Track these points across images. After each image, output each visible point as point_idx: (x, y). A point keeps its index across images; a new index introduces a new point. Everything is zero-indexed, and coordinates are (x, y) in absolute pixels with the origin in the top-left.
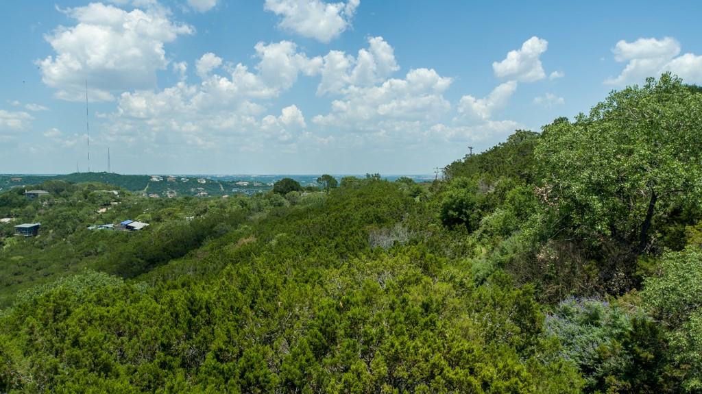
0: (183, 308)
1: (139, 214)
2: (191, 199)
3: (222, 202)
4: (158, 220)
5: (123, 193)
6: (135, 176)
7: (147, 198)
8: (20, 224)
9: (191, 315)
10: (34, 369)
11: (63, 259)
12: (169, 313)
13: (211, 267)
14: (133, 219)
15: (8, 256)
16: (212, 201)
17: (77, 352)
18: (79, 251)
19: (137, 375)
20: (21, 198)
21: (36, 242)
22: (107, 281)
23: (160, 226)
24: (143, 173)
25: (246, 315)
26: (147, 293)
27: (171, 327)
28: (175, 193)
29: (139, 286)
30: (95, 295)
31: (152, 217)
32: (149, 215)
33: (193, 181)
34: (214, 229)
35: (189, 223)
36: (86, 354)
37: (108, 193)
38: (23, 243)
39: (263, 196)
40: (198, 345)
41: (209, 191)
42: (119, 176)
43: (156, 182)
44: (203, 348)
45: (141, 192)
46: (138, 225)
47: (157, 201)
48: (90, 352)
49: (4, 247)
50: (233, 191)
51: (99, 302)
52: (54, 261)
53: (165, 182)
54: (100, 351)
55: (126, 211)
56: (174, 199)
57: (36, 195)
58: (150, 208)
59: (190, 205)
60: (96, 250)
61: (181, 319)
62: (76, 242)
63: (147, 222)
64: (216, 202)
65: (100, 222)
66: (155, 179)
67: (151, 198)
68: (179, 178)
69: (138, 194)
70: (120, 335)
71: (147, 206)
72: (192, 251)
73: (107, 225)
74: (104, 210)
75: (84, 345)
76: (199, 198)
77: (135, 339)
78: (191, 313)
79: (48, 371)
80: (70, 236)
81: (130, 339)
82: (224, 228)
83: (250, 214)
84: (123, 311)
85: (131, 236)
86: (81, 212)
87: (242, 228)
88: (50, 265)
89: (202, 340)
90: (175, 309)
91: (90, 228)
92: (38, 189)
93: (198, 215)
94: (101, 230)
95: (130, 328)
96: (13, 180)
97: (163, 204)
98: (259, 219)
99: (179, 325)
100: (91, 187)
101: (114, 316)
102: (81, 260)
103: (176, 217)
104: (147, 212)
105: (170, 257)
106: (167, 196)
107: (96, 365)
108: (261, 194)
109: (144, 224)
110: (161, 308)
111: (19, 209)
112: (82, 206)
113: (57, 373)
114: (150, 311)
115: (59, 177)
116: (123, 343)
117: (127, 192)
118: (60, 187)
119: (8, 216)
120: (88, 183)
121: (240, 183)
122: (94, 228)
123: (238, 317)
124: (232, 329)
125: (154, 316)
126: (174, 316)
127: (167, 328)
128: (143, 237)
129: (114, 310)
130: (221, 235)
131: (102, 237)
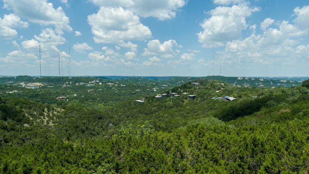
0: (250, 142)
1: (232, 94)
2: (256, 88)
3: (272, 90)
4: (240, 97)
5: (226, 85)
6: (231, 77)
7: (236, 87)
8: (189, 95)
9: (254, 147)
10: (192, 153)
11: (203, 110)
12: (243, 143)
13: (265, 122)
14: (229, 95)
15: (185, 106)
16: (266, 90)
17: (206, 151)
18: (208, 107)
19: (228, 167)
20: (190, 85)
21: (194, 102)
22: (218, 122)
23: (241, 100)
24: (234, 76)
25: (283, 153)
26: (234, 130)
27: (244, 150)
28: (248, 85)
29: (231, 126)
30: (214, 127)
31: (237, 95)
32: (236, 95)
33: (257, 80)
34: (267, 103)
35: (254, 99)
36: (209, 153)
37: (220, 84)
38: (190, 102)
39: (295, 88)
40: (257, 161)
41: (265, 85)
42: (224, 77)
43: (240, 80)
44: (259, 163)
45: (233, 84)
46: (231, 99)
47: (240, 88)
48: (211, 153)
49: (184, 103)
50: (278, 85)
51: (215, 131)
52: (200, 110)
53: (244, 80)
54: (214, 153)
55: (227, 92)
56: (248, 88)
57: (195, 84)
58: (237, 91)
59: (255, 91)
60: (214, 108)
61: (249, 147)
62: (207, 104)
63: (235, 97)
64: (268, 90)
65: (216, 96)
66: (239, 79)
67: (237, 87)
68: (251, 78)
69: (232, 85)
70: (222, 147)
71: (235, 90)
72: (255, 113)
73: (219, 98)
74: (218, 91)
75: (209, 149)
76: (260, 88)
77: (228, 150)
78: (254, 145)
79: (196, 156)
80: (205, 101)
81: (226, 150)
82: (272, 103)
83: (287, 97)
84: (224, 137)
85: (228, 103)
86: (210, 92)
87: (282, 104)
88: (198, 111)
89: (259, 159)
90: (246, 142)
91: (213, 98)
92: (195, 82)
93: (259, 96)
94: (217, 99)
95: (226, 145)
96: (188, 78)
97: (242, 90)
98: (292, 100)
99: (248, 149)
100: (214, 82)
101: (220, 139)
102: (209, 111)
103: (248, 96)
104: (236, 93)
105: (245, 114)
106: (244, 86)
107: (213, 158)
108: (294, 87)
109: (234, 98)
110: (240, 140)
111: (189, 90)
112: (210, 89)
113: (199, 158)
114: (235, 140)
115: (203, 77)
116: (223, 151)
117: (227, 84)
118: (203, 81)
119: (186, 92)
120: (212, 80)
121: (282, 81)
122: (214, 98)
123: (278, 153)
124: (275, 159)
125: (237, 143)
126: (246, 145)
127: (242, 150)
128: (233, 104)
129: (221, 136)
130: (270, 106)
131: (217, 102)
